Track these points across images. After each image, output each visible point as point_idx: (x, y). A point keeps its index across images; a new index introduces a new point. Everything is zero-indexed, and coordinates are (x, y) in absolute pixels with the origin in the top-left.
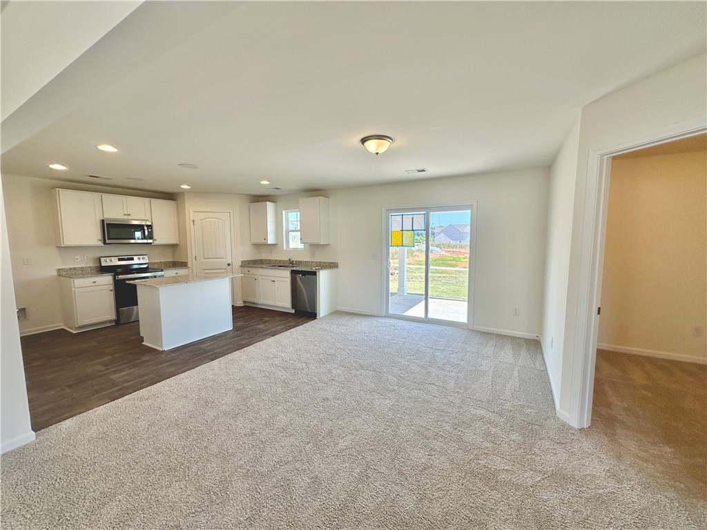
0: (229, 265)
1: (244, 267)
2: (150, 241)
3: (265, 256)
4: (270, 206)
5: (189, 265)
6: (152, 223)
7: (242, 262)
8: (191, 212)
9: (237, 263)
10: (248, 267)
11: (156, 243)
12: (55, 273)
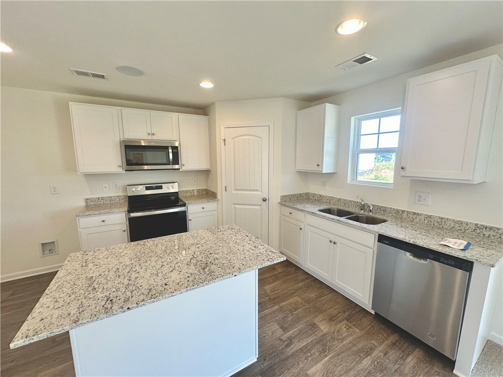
0: (264, 200)
1: (284, 205)
2: (177, 167)
3: (314, 188)
4: (330, 110)
5: (219, 197)
6: (180, 144)
7: (283, 197)
8: (222, 128)
9: (275, 199)
10: (290, 207)
11: (184, 168)
12: (83, 204)
